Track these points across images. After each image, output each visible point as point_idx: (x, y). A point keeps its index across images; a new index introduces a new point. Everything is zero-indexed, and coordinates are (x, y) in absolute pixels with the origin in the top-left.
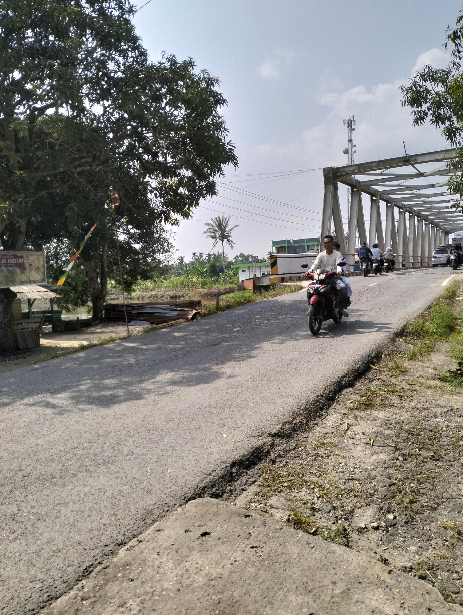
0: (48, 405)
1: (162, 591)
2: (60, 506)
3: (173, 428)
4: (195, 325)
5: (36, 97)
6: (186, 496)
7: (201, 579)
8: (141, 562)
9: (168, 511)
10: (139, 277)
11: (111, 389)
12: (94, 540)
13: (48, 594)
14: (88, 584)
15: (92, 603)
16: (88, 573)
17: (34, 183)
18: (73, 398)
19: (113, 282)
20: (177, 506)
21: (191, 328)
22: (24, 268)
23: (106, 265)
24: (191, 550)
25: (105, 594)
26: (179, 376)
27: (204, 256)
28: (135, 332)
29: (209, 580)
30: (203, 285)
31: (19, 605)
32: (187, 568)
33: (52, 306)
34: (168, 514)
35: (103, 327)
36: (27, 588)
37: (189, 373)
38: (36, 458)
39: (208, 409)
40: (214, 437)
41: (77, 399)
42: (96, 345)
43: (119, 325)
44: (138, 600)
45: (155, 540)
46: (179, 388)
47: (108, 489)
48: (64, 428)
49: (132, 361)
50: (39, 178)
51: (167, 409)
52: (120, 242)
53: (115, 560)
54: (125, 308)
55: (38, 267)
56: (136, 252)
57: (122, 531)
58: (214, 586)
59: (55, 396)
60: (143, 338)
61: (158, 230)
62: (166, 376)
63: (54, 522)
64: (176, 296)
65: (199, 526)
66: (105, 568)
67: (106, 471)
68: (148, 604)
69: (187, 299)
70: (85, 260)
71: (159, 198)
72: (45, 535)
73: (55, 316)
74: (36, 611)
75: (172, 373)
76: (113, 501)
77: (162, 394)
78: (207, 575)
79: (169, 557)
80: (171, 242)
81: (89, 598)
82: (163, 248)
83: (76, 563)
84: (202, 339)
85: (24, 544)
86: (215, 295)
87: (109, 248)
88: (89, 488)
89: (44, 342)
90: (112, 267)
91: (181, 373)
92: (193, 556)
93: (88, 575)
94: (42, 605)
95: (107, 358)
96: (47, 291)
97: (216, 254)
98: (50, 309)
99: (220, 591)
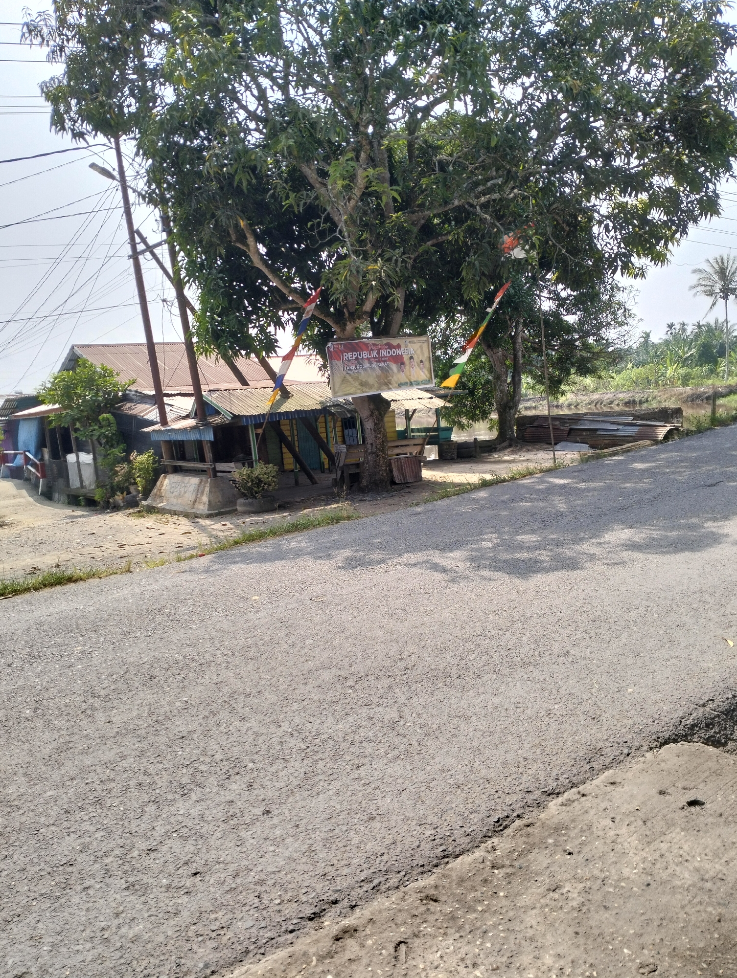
0: (435, 567)
1: (619, 880)
2: (458, 719)
3: (635, 622)
4: (671, 451)
5: (420, 89)
6: (660, 735)
7: (687, 875)
8: (585, 827)
9: (628, 755)
10: (573, 371)
11: (529, 549)
12: (509, 779)
13: (444, 847)
14: (502, 844)
15: (508, 875)
16: (501, 828)
17: (415, 230)
18: (472, 559)
19: (530, 380)
20: (645, 748)
21: (663, 456)
22: (403, 363)
23: (520, 354)
24: (670, 825)
25: (528, 866)
26: (644, 536)
27: (689, 329)
28: (567, 462)
29: (702, 880)
30: (686, 380)
31: (403, 854)
32: (663, 852)
33: (438, 421)
34: (629, 758)
35: (513, 452)
36: (415, 833)
37: (663, 533)
38: (423, 643)
39: (698, 595)
40: (711, 644)
41: (477, 561)
42: (503, 481)
43: (538, 450)
44: (581, 886)
45: (608, 797)
46: (646, 556)
47: (530, 705)
48: (460, 603)
49: (562, 507)
50: (423, 222)
51: (623, 589)
52: (544, 314)
53: (543, 816)
54: (550, 422)
55: (421, 361)
56: (569, 329)
57: (554, 774)
58: (710, 890)
59: (446, 555)
60: (579, 471)
61: (608, 287)
62: (620, 534)
63: (450, 742)
64: (634, 401)
65: (684, 788)
66: (528, 826)
67: (525, 676)
68: (597, 897)
69: (654, 405)
70: (489, 346)
71: (612, 233)
72: (437, 760)
73: (443, 435)
74: (426, 868)
75: (633, 530)
76: (538, 724)
77: (615, 564)
78: (697, 870)
79: (632, 828)
80: (630, 308)
81: (503, 866)
82: (615, 319)
83: (483, 808)
84: (684, 475)
85: (409, 768)
86: (708, 398)
87: (525, 325)
88: (500, 698)
89: (426, 474)
90: (529, 357)
91: (648, 532)
92: (673, 835)
93: (502, 830)
94: (435, 862)
95: (522, 500)
96: (431, 398)
97: (713, 324)
98: (436, 426)
99: (721, 901)
